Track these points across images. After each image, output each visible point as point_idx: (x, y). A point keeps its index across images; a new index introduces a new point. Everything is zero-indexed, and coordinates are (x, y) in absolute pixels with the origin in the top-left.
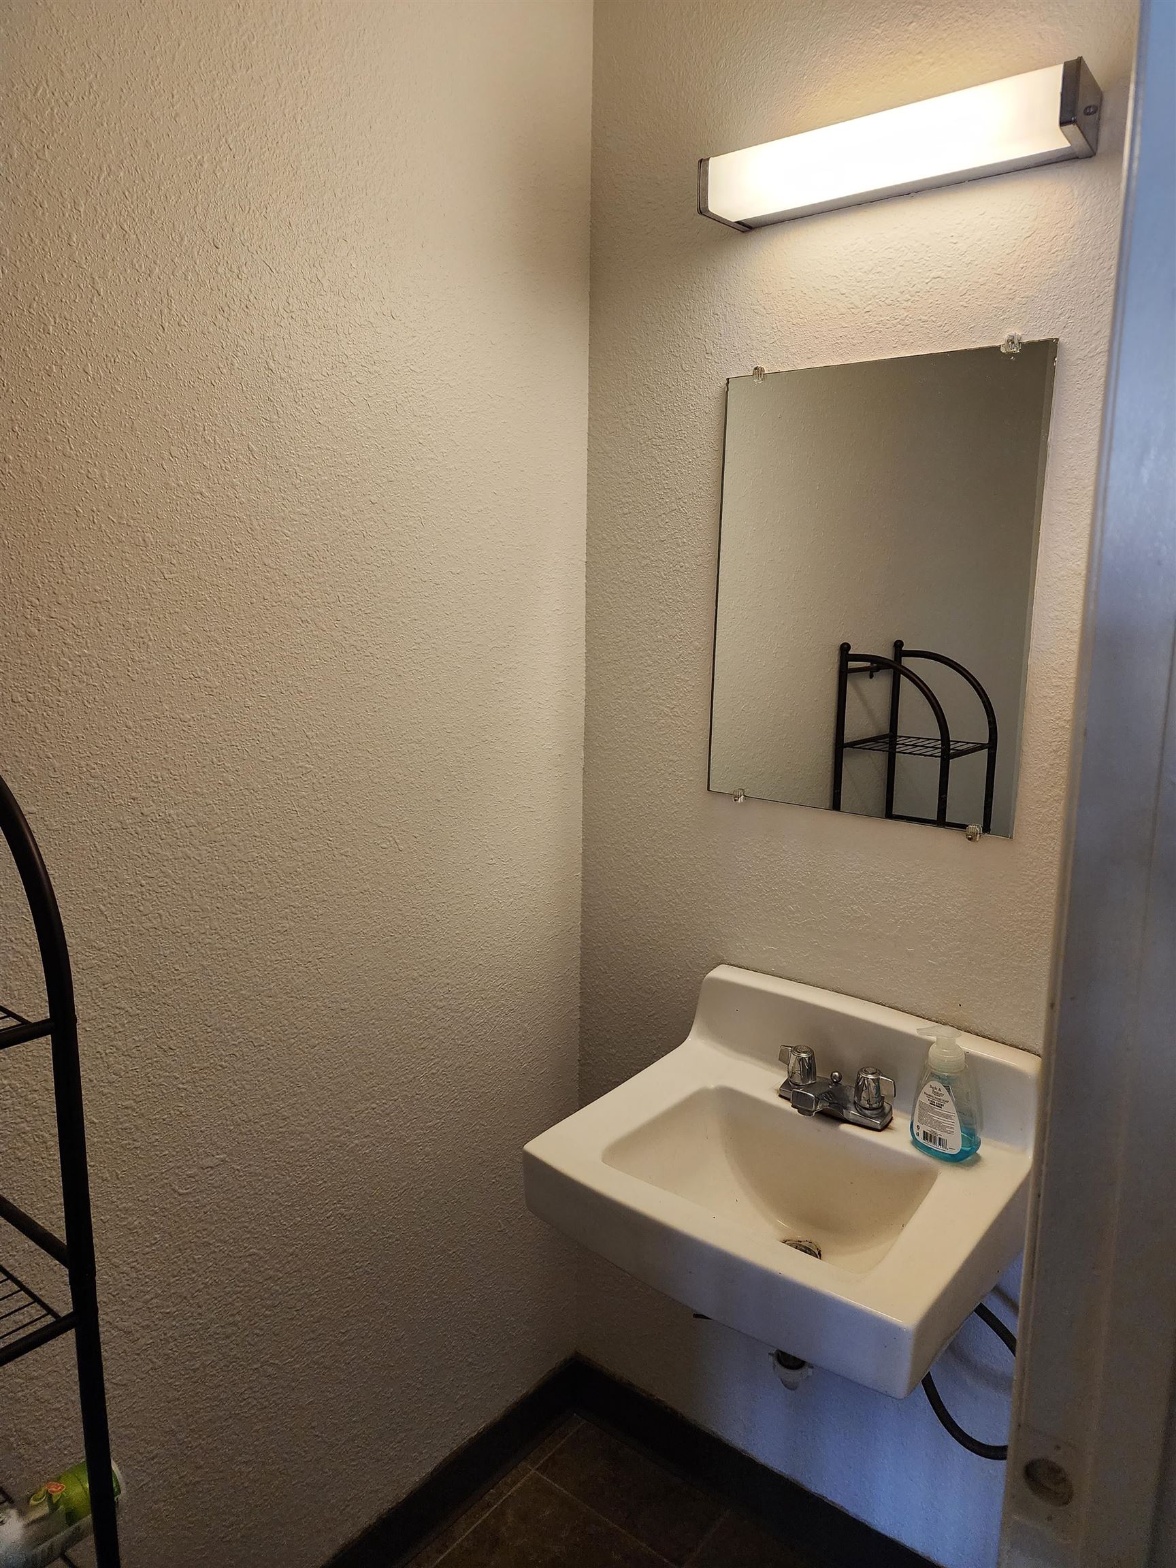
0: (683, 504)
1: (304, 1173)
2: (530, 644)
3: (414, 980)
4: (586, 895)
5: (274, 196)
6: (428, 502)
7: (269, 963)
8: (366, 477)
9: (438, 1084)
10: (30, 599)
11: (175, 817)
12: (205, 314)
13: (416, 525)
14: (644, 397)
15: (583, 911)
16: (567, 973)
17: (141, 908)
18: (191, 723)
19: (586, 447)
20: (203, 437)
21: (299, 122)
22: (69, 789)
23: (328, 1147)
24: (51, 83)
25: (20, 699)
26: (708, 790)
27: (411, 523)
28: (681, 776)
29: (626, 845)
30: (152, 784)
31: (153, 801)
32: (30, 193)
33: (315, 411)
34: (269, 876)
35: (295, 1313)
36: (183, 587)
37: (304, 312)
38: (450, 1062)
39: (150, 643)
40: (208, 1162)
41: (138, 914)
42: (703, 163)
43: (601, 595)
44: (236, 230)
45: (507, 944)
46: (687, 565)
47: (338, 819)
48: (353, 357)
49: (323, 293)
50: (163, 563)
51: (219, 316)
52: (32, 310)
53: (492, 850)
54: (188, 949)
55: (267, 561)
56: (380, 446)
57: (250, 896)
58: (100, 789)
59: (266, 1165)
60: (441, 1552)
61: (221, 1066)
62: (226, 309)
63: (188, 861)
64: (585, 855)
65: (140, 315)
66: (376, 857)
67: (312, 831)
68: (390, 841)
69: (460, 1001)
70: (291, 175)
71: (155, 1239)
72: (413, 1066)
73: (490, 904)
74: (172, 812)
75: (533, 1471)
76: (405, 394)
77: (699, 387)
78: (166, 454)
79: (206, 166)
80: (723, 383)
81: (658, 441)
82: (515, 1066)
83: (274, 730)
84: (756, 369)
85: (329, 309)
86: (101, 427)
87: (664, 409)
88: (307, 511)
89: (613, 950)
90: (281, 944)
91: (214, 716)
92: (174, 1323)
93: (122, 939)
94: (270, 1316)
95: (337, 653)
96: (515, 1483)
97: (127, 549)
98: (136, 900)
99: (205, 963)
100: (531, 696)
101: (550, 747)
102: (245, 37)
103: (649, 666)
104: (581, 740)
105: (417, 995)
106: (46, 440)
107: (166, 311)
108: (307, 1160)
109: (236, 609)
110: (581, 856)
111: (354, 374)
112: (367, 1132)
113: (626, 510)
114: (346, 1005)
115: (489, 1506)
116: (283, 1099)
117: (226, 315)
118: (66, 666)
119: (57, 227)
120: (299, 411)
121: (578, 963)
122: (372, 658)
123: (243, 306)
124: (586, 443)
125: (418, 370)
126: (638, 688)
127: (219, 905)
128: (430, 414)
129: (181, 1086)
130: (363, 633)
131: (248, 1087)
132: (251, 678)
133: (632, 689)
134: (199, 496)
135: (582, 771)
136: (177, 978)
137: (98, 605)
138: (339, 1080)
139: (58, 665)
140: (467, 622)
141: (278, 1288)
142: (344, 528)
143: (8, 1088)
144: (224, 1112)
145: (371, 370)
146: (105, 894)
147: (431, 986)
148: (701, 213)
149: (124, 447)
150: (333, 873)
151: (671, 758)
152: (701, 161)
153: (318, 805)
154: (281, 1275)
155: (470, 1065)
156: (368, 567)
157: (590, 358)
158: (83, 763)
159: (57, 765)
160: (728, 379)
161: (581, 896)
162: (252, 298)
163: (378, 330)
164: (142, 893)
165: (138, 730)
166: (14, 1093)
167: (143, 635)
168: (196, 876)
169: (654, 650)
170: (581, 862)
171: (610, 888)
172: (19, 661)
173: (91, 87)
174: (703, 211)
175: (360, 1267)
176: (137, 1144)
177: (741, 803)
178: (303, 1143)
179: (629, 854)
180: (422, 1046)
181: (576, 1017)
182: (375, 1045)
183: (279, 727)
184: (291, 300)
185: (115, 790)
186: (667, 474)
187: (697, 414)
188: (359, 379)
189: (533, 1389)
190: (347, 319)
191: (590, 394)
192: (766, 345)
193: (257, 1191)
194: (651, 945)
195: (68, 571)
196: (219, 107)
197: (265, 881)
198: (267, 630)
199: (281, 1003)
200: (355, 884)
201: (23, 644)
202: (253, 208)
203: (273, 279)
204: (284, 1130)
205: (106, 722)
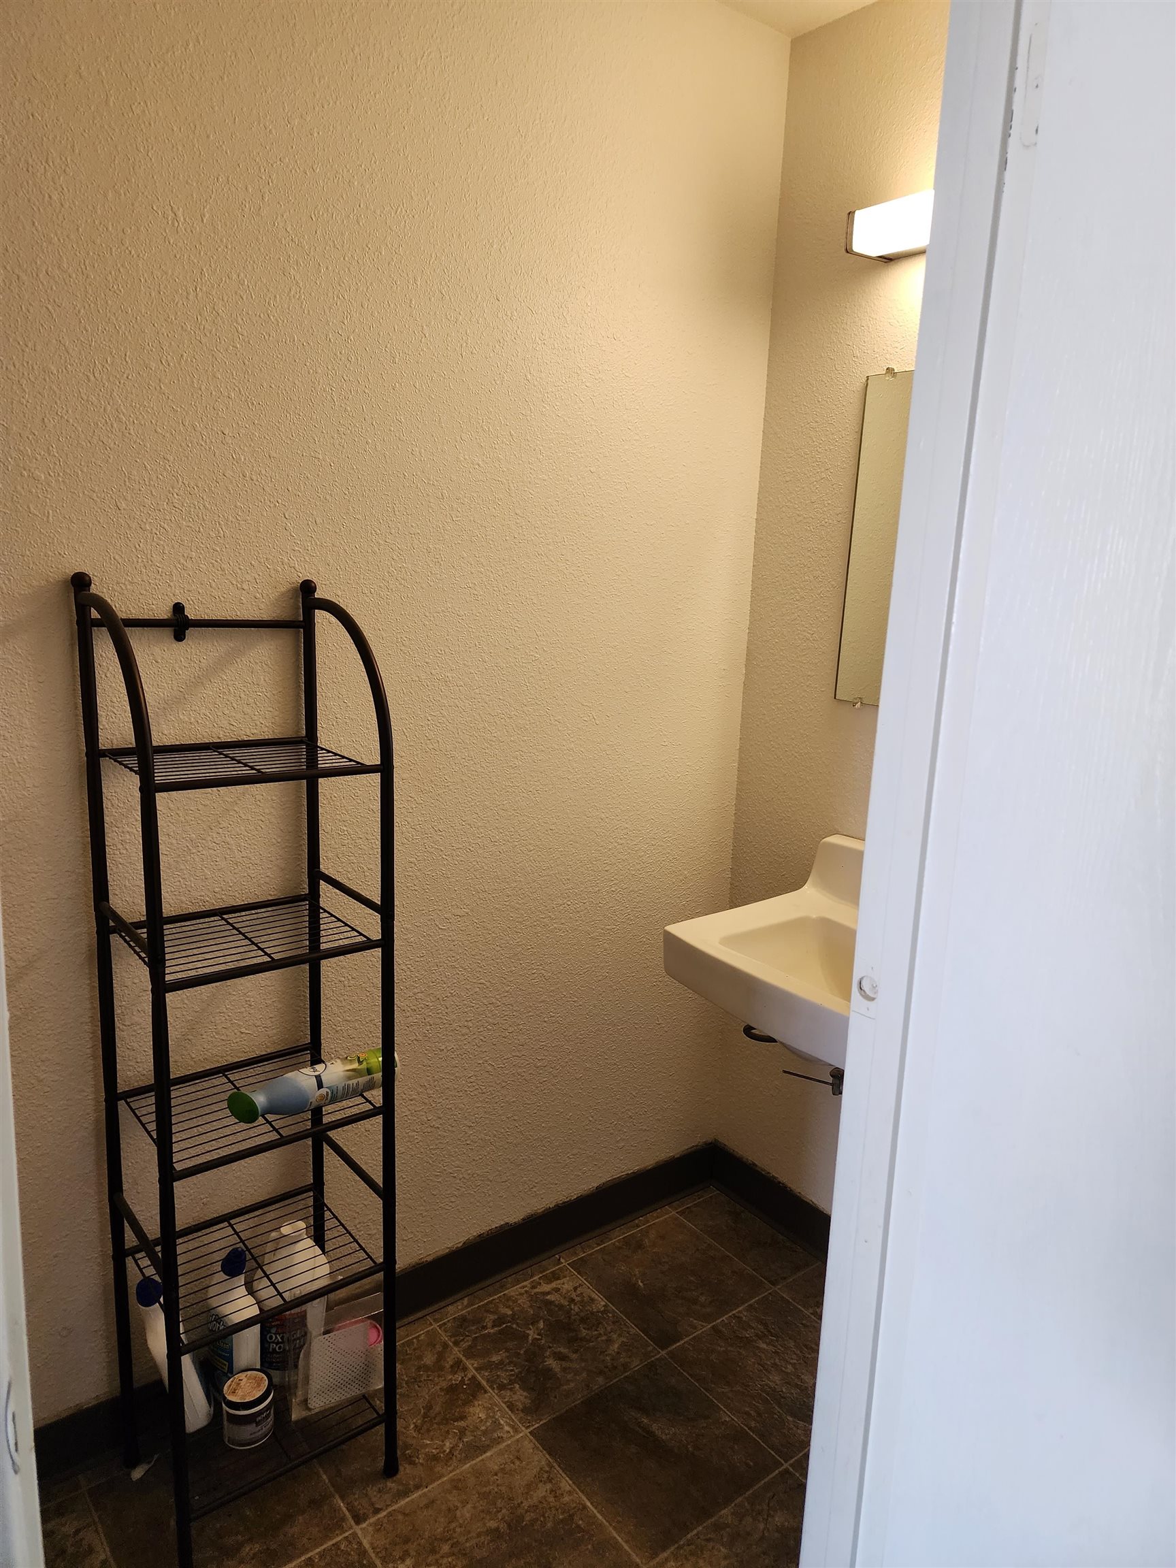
0: (830, 474)
1: (519, 938)
2: (706, 581)
3: (602, 819)
4: (740, 783)
5: (538, 262)
6: (632, 472)
7: (504, 787)
8: (588, 454)
9: (616, 900)
10: (375, 529)
11: (451, 678)
12: (488, 345)
13: (622, 489)
14: (806, 390)
15: (738, 794)
16: (722, 840)
17: (427, 735)
18: (464, 618)
19: (762, 429)
20: (482, 427)
21: (557, 208)
22: (390, 652)
23: (535, 923)
24: (405, 206)
25: (367, 592)
26: (835, 698)
27: (618, 487)
28: (816, 688)
29: (772, 743)
30: (438, 655)
31: (438, 666)
32: (390, 276)
33: (556, 408)
34: (507, 727)
35: (508, 1034)
36: (464, 527)
37: (552, 339)
38: (626, 886)
39: (442, 563)
40: (458, 912)
41: (426, 738)
42: (851, 214)
43: (766, 545)
44: (511, 287)
45: (674, 808)
46: (830, 521)
47: (554, 695)
48: (584, 368)
49: (566, 325)
50: (452, 510)
51: (497, 346)
52: (387, 349)
53: (665, 735)
54: (454, 767)
55: (518, 511)
56: (599, 432)
57: (494, 739)
58: (408, 654)
59: (494, 925)
60: (599, 1245)
61: (470, 849)
62: (501, 341)
63: (457, 709)
64: (741, 750)
65: (449, 348)
66: (579, 726)
67: (537, 701)
68: (589, 716)
69: (635, 843)
70: (550, 246)
71: (423, 953)
72: (598, 882)
73: (662, 775)
74: (449, 675)
75: (673, 1213)
76: (620, 394)
77: (847, 383)
78: (458, 438)
79: (495, 247)
80: (864, 380)
81: (814, 425)
82: (675, 901)
83: (516, 628)
84: (887, 369)
85: (570, 336)
86: (422, 421)
87: (820, 400)
88: (546, 478)
89: (757, 824)
90: (512, 775)
91: (478, 614)
92: (430, 1014)
93: (415, 753)
94: (490, 1030)
95: (560, 578)
96: (658, 1218)
97: (432, 500)
98: (424, 729)
99: (464, 778)
100: (703, 621)
101: (717, 662)
102: (525, 157)
103: (797, 600)
104: (743, 660)
105: (603, 831)
106: (390, 430)
107: (465, 344)
108: (521, 929)
109: (496, 544)
110: (738, 751)
111: (584, 380)
112: (563, 921)
113: (788, 479)
114: (553, 827)
115: (638, 1226)
116: (507, 882)
117: (502, 345)
118: (392, 573)
119: (404, 296)
120: (545, 407)
121: (731, 834)
122: (584, 583)
123: (513, 338)
124: (762, 426)
125: (631, 376)
126: (788, 618)
127: (474, 741)
128: (637, 407)
129: (444, 856)
130: (579, 565)
131: (486, 868)
132: (503, 591)
133: (783, 619)
134: (477, 467)
135: (743, 685)
136: (446, 785)
137: (413, 536)
138: (546, 878)
139: (388, 572)
140: (657, 561)
141: (497, 1012)
142: (571, 489)
143: (346, 833)
144: (470, 881)
145: (597, 377)
146: (407, 722)
147: (613, 827)
148: (848, 252)
149: (434, 435)
150: (549, 733)
151: (809, 673)
152: (849, 213)
153: (541, 683)
154: (500, 1004)
155: (641, 892)
156: (586, 518)
157: (769, 360)
158: (399, 636)
159: (385, 635)
160: (868, 377)
161: (736, 783)
162: (518, 332)
163: (604, 348)
164: (428, 725)
165: (432, 619)
166: (349, 837)
167: (438, 557)
168: (461, 719)
169: (802, 588)
170: (738, 756)
171: (757, 776)
172: (367, 568)
173: (428, 204)
174: (849, 251)
175: (553, 1017)
176: (416, 888)
177: (859, 709)
178: (519, 916)
179: (774, 749)
180: (606, 869)
181: (727, 876)
182: (572, 860)
183: (519, 626)
184: (544, 332)
185: (416, 656)
186: (820, 450)
187: (844, 404)
188: (588, 384)
189: (678, 1156)
190: (582, 342)
191: (767, 388)
192: (897, 350)
193: (487, 941)
194: (786, 820)
195: (397, 513)
196: (505, 206)
197: (505, 730)
198: (515, 559)
199: (510, 816)
200: (564, 743)
201: (370, 558)
202: (523, 271)
203: (533, 319)
204: (507, 903)
205: (413, 612)
